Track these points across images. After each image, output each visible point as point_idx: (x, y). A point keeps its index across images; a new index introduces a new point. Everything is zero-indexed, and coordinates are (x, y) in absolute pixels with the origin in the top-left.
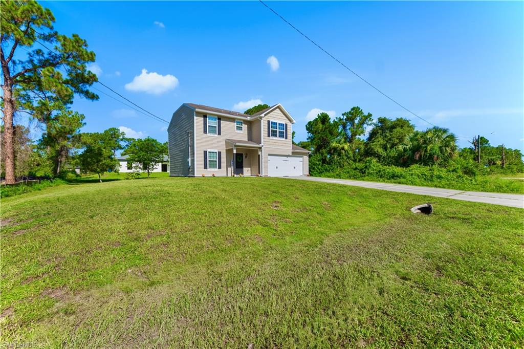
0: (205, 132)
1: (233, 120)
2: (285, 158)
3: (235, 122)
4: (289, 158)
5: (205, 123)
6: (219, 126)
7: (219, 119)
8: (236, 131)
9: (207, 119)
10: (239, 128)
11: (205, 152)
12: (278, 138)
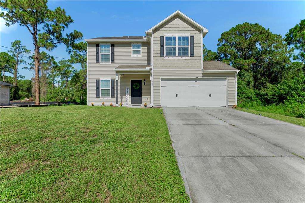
0: (98, 61)
1: (129, 44)
2: (193, 83)
3: (131, 46)
4: (199, 82)
5: (97, 53)
6: (113, 53)
7: (113, 45)
8: (133, 56)
9: (100, 47)
10: (138, 52)
11: (98, 81)
12: (177, 57)
